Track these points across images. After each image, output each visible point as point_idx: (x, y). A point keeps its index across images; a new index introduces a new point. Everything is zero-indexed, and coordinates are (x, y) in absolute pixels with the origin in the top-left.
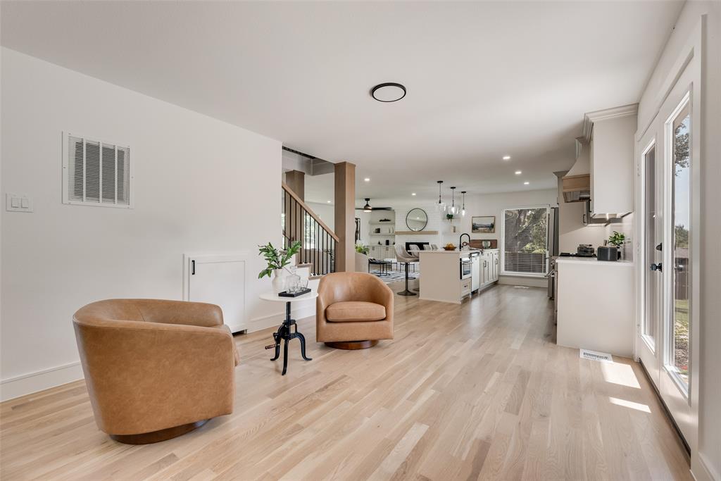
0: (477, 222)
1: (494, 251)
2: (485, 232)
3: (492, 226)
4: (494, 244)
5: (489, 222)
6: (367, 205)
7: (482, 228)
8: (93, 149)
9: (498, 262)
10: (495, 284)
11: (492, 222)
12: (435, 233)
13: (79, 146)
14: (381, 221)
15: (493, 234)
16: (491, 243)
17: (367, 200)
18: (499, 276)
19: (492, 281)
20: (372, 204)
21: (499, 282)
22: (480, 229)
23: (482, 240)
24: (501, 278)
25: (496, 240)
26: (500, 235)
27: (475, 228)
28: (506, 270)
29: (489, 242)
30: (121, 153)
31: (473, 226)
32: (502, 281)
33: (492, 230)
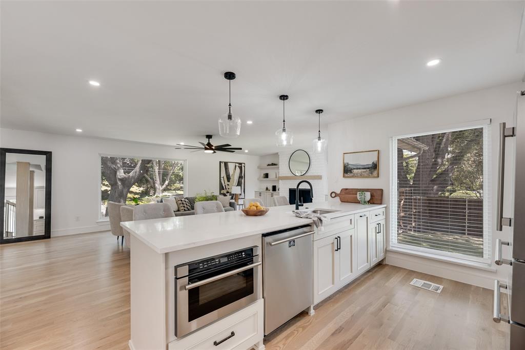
0: (352, 161)
1: (378, 209)
2: (361, 176)
3: (375, 167)
4: (376, 197)
5: (369, 160)
6: (209, 144)
7: (360, 171)
9: (385, 228)
10: (380, 265)
11: (375, 159)
12: (319, 178)
14: (269, 165)
15: (376, 180)
16: (372, 196)
17: (209, 137)
18: (387, 252)
19: (375, 261)
20: (215, 143)
21: (385, 263)
22: (355, 171)
25: (382, 190)
26: (389, 181)
27: (347, 170)
28: (400, 241)
29: (369, 194)
31: (345, 167)
32: (392, 260)
33: (375, 173)
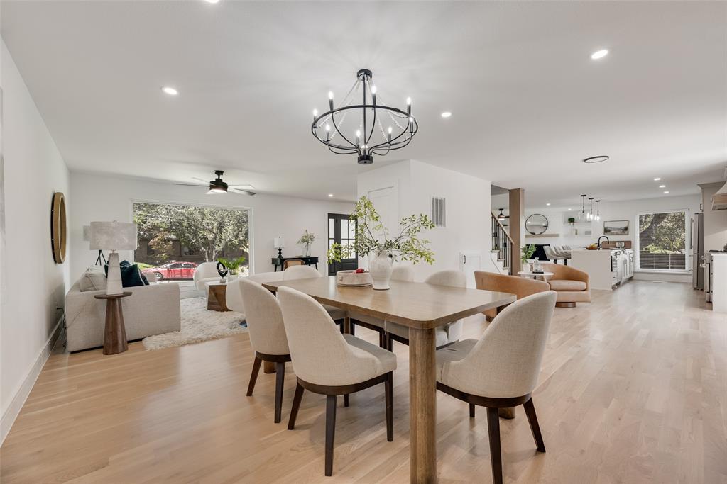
0: (609, 226)
1: (629, 251)
2: (617, 234)
3: (626, 229)
4: (628, 245)
5: (623, 226)
6: (501, 214)
7: (616, 231)
8: (437, 200)
9: (633, 260)
10: (630, 279)
11: (626, 225)
12: (557, 236)
13: (434, 199)
15: (626, 236)
16: (625, 244)
17: (501, 210)
18: (634, 272)
19: (629, 276)
21: (634, 278)
22: (613, 231)
23: (616, 242)
24: (637, 274)
25: (630, 242)
26: (635, 236)
27: (607, 231)
28: (641, 267)
29: (623, 243)
30: (440, 201)
31: (605, 229)
32: (637, 276)
33: (626, 232)
